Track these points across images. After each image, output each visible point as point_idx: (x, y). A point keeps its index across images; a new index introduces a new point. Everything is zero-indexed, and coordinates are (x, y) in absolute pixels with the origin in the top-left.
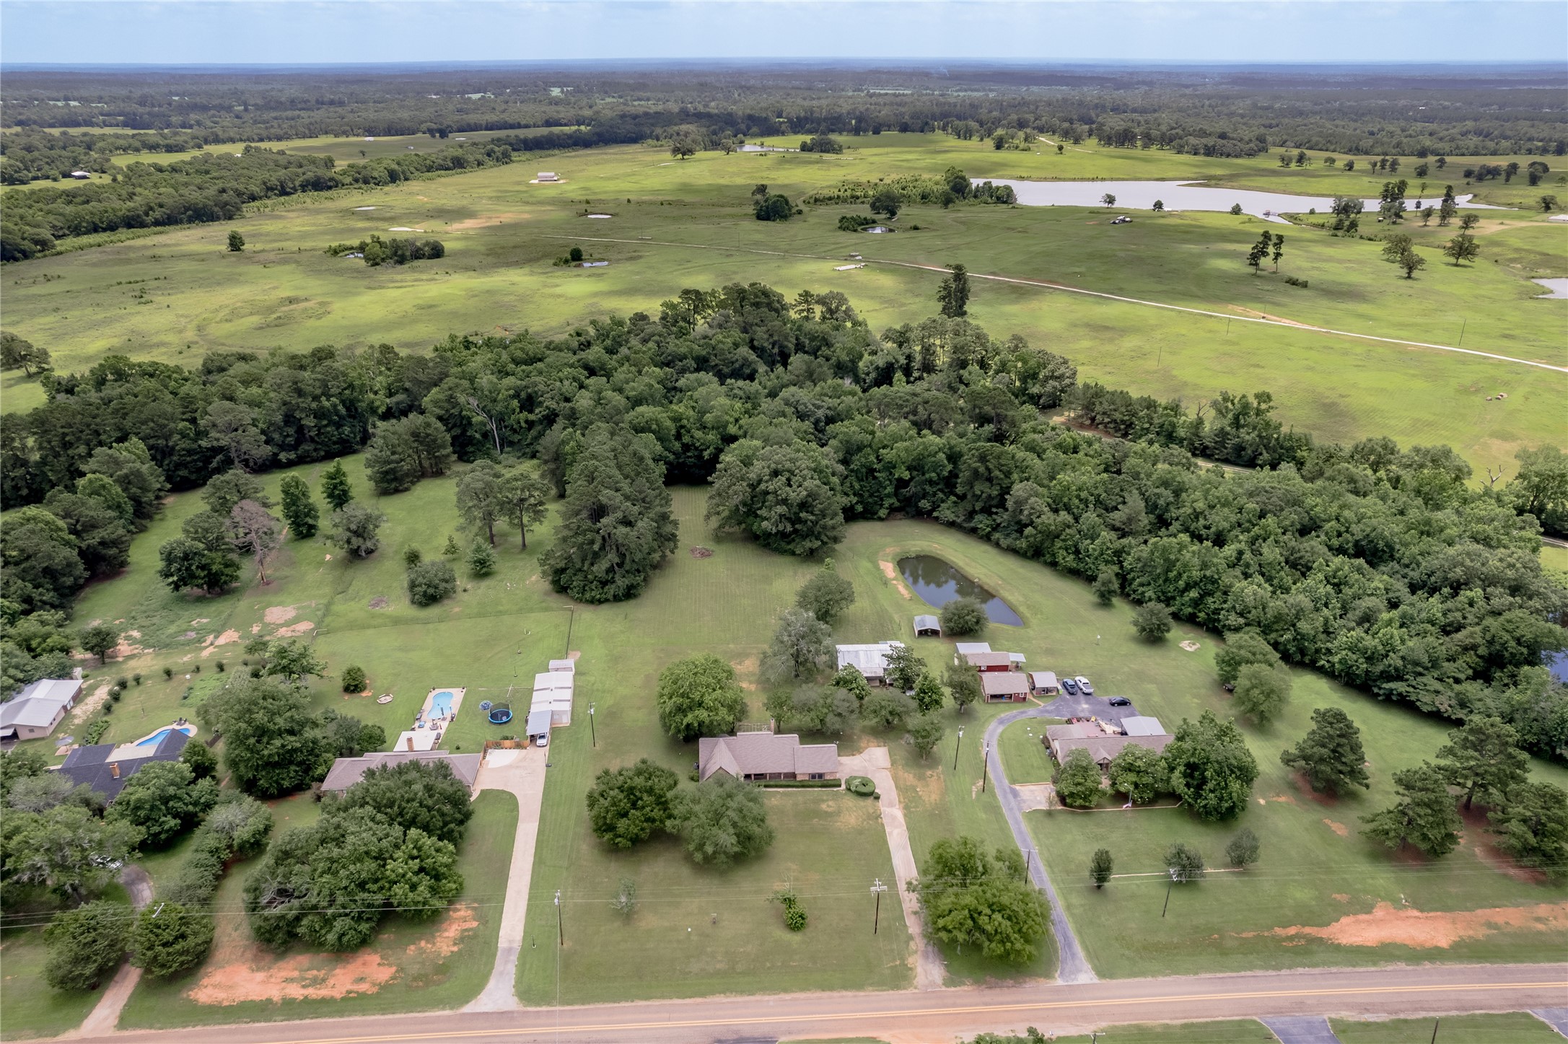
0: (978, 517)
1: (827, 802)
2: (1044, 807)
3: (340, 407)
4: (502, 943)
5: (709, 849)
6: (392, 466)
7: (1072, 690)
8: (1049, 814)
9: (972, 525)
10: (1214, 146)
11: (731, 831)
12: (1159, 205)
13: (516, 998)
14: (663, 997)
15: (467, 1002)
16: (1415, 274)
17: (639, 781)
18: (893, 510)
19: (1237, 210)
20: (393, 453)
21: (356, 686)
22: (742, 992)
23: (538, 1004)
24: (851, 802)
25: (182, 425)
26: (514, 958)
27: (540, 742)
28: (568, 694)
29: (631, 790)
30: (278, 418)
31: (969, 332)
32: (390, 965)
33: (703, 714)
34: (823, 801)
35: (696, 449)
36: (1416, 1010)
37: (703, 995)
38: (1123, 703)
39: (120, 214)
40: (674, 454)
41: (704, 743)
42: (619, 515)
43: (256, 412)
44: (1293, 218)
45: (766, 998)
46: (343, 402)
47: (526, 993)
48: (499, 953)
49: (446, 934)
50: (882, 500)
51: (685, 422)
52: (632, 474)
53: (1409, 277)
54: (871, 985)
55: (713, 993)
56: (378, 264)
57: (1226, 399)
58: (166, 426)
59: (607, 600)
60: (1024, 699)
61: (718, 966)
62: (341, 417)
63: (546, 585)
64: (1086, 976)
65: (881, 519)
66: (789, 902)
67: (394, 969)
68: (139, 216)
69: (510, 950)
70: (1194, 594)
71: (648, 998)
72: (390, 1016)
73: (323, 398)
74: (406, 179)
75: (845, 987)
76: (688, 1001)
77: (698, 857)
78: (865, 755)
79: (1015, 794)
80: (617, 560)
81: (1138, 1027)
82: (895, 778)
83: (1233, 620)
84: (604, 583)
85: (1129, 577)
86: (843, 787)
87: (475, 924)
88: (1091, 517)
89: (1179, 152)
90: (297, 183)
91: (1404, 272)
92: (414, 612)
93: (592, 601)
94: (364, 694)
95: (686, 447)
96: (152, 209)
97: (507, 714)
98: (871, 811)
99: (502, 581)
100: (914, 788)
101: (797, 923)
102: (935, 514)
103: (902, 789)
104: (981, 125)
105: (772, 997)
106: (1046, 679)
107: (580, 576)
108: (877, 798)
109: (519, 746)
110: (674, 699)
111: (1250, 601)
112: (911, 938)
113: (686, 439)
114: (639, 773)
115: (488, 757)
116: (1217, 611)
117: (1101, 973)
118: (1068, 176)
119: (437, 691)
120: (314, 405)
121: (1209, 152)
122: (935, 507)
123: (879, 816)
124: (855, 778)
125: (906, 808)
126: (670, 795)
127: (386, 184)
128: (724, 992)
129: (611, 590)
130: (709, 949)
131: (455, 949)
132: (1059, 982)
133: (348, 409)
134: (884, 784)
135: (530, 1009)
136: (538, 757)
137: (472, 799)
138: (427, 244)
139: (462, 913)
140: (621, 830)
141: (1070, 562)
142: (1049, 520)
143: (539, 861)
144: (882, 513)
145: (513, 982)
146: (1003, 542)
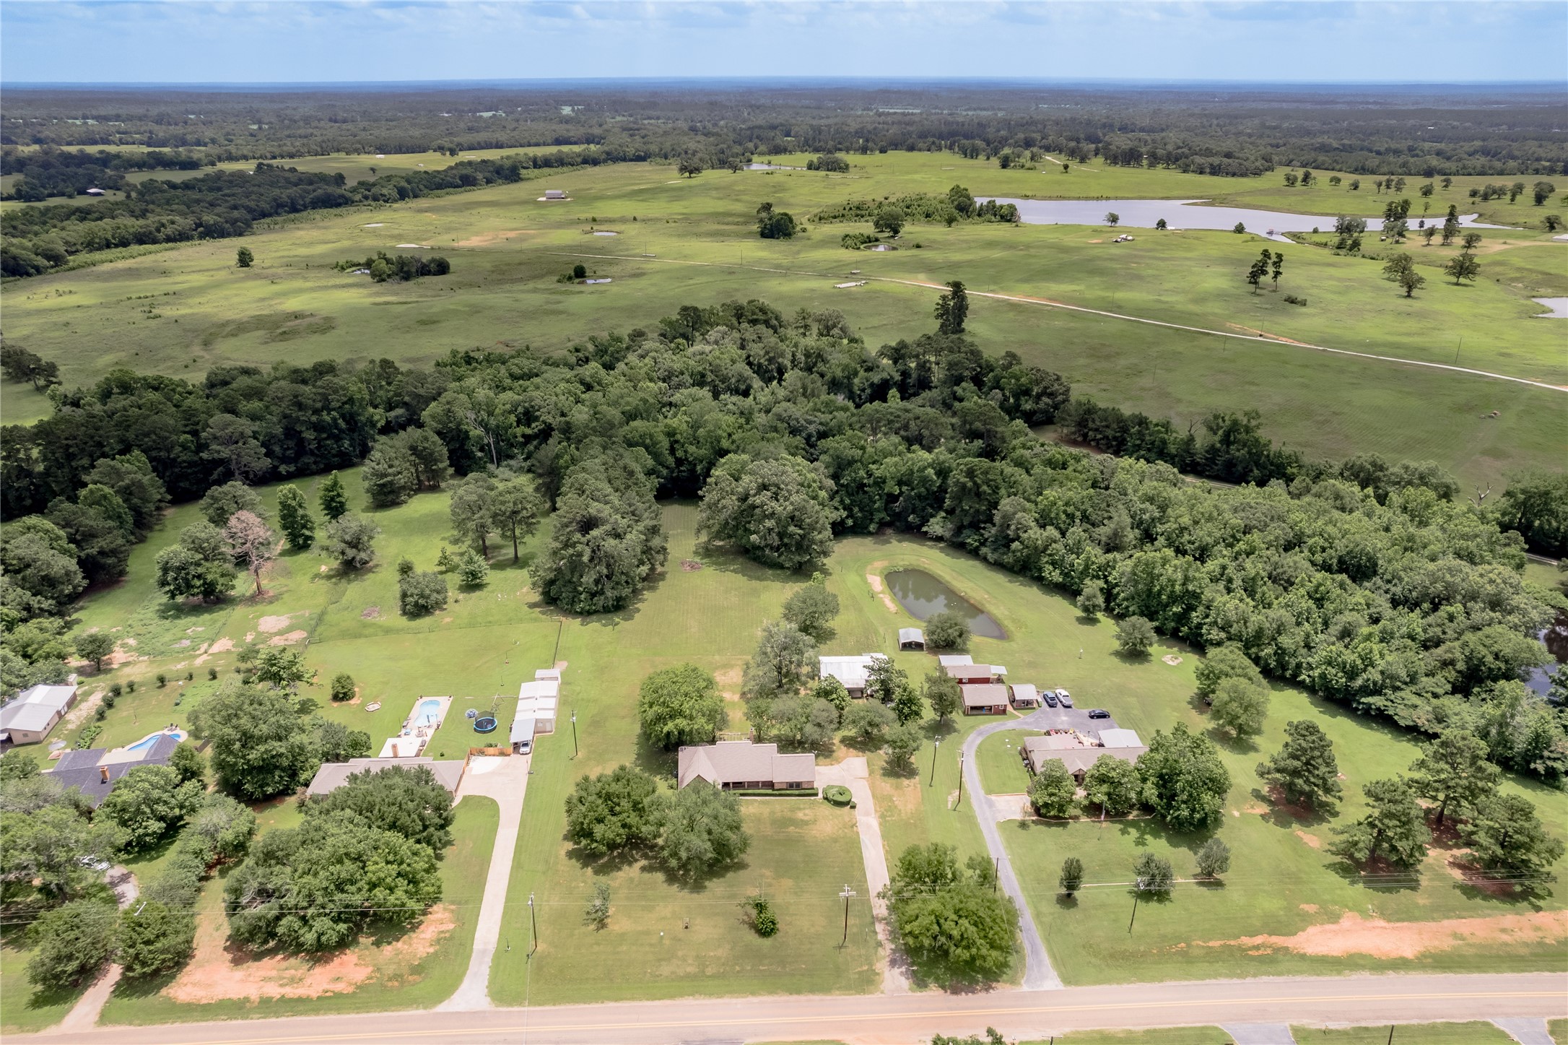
0: (966, 532)
1: (803, 809)
2: (1019, 817)
3: (340, 421)
4: (477, 945)
5: (684, 855)
6: (389, 479)
7: (1052, 702)
8: (1023, 825)
9: (960, 539)
10: (1220, 165)
11: (706, 836)
12: (1162, 224)
13: (488, 999)
14: (633, 999)
15: (440, 1001)
16: (1415, 293)
17: (614, 788)
18: (883, 525)
19: (1240, 229)
20: (391, 466)
21: (345, 694)
22: (711, 995)
23: (510, 1005)
24: (828, 809)
25: (183, 437)
26: (488, 960)
27: (523, 750)
28: (552, 703)
29: (608, 797)
30: (278, 430)
31: (963, 349)
32: (366, 966)
33: (682, 723)
34: (800, 809)
35: (690, 463)
36: (1378, 1018)
37: (672, 997)
38: (1103, 716)
39: (131, 230)
40: (667, 468)
41: (685, 754)
42: (608, 527)
43: (256, 426)
44: (1296, 237)
45: (734, 1001)
46: (343, 416)
47: (501, 993)
48: (474, 955)
49: (423, 936)
50: (872, 514)
51: (678, 437)
52: (622, 487)
53: (1409, 296)
54: (838, 988)
55: (682, 996)
56: (384, 280)
57: (1216, 417)
58: (167, 438)
59: (596, 612)
60: (1004, 712)
61: (689, 969)
62: (341, 431)
63: (536, 597)
64: (1051, 982)
65: (870, 534)
66: (760, 907)
67: (370, 969)
68: (151, 233)
69: (484, 951)
70: (1177, 609)
71: (617, 1000)
72: (365, 1015)
73: (325, 413)
74: (416, 196)
75: (812, 991)
76: (657, 1003)
77: (673, 863)
78: (844, 765)
79: (991, 805)
80: (605, 571)
81: (1100, 1032)
82: (873, 788)
83: (1215, 634)
84: (593, 595)
85: (1116, 591)
86: (821, 795)
87: (451, 926)
88: (1076, 531)
89: (1184, 172)
90: (308, 200)
91: (1404, 291)
92: (404, 622)
93: (581, 614)
94: (352, 702)
95: (679, 462)
96: (163, 225)
97: (492, 722)
98: (847, 819)
99: (493, 592)
100: (890, 798)
101: (766, 929)
102: (924, 529)
103: (880, 799)
104: (988, 145)
105: (740, 1000)
106: (1026, 691)
107: (569, 587)
108: (853, 807)
109: (502, 754)
110: (655, 708)
111: (1232, 616)
112: (880, 944)
113: (680, 454)
114: (617, 779)
115: (471, 764)
116: (1199, 626)
117: (1067, 980)
118: (1073, 194)
119: (424, 699)
120: (314, 418)
121: (1215, 171)
122: (925, 521)
123: (854, 825)
124: (832, 787)
125: (882, 816)
126: (646, 801)
127: (395, 201)
128: (692, 995)
129: (600, 601)
130: (680, 953)
131: (431, 950)
132: (1025, 988)
133: (347, 423)
134: (861, 793)
135: (501, 1009)
136: (521, 764)
137: (454, 805)
138: (433, 260)
139: (439, 916)
140: (598, 836)
141: (1056, 576)
142: (1036, 535)
143: (517, 865)
144: (872, 527)
145: (486, 983)
146: (991, 557)
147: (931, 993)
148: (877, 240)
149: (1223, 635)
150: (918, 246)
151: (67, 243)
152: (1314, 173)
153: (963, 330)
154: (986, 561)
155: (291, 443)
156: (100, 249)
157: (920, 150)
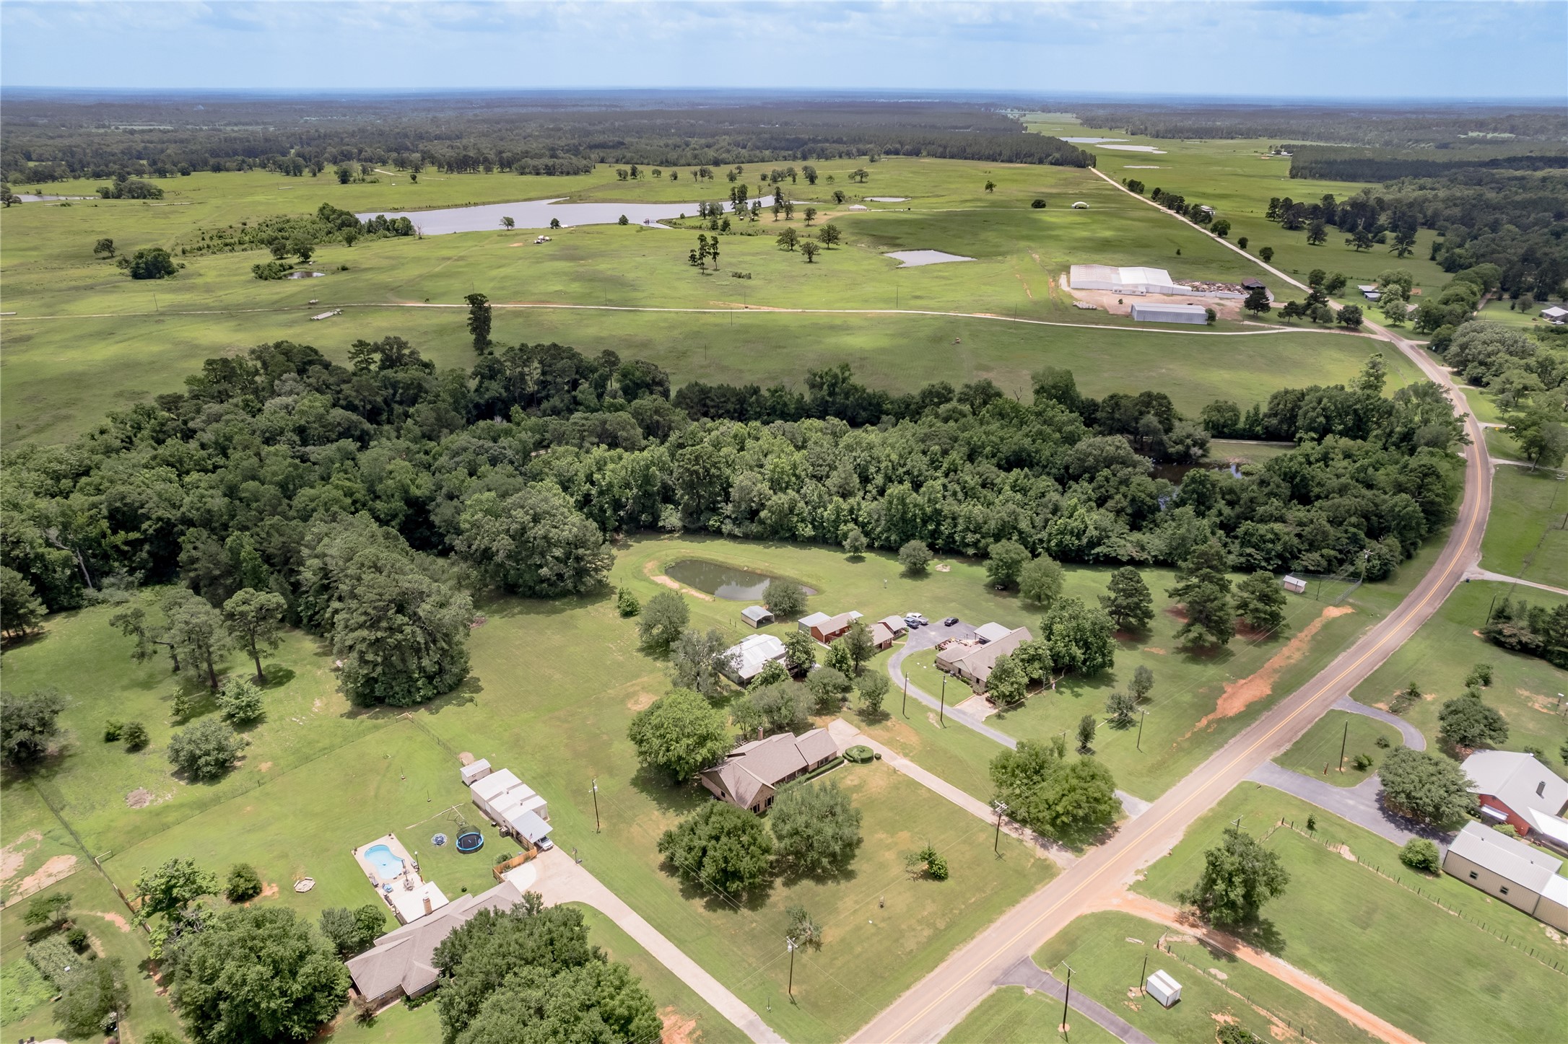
1: (846, 777)
2: (990, 712)
4: (740, 1023)
7: (913, 625)
8: (1001, 716)
9: (701, 525)
10: (554, 166)
12: (555, 223)
14: (916, 979)
16: (814, 258)
19: (624, 221)
22: (965, 940)
24: (861, 770)
26: (763, 1026)
27: (545, 845)
28: (527, 790)
34: (844, 778)
37: (942, 960)
38: (955, 622)
44: (669, 222)
45: (986, 934)
48: (746, 1032)
53: (811, 261)
54: (1036, 883)
55: (946, 954)
57: (815, 375)
60: (890, 644)
61: (925, 933)
64: (1144, 806)
66: (930, 859)
69: (749, 1024)
71: (908, 987)
76: (937, 970)
78: (832, 730)
79: (964, 712)
81: (1199, 818)
82: (874, 737)
86: (846, 761)
87: (692, 1022)
89: (522, 174)
91: (806, 257)
93: (426, 701)
94: (267, 893)
97: (478, 836)
98: (886, 769)
100: (893, 740)
101: (936, 874)
103: (889, 743)
108: (878, 758)
109: (529, 858)
112: (1020, 840)
115: (508, 882)
116: (951, 536)
117: (1150, 798)
118: (440, 204)
119: (361, 850)
121: (550, 171)
122: (657, 517)
123: (895, 771)
124: (847, 750)
125: (906, 755)
128: (952, 949)
130: (903, 926)
132: (1134, 817)
134: (870, 744)
136: (555, 856)
139: (672, 1021)
141: (809, 531)
143: (680, 943)
146: (737, 531)
147: (1090, 852)
150: (344, 269)
152: (639, 167)
153: (490, 343)
154: (732, 537)
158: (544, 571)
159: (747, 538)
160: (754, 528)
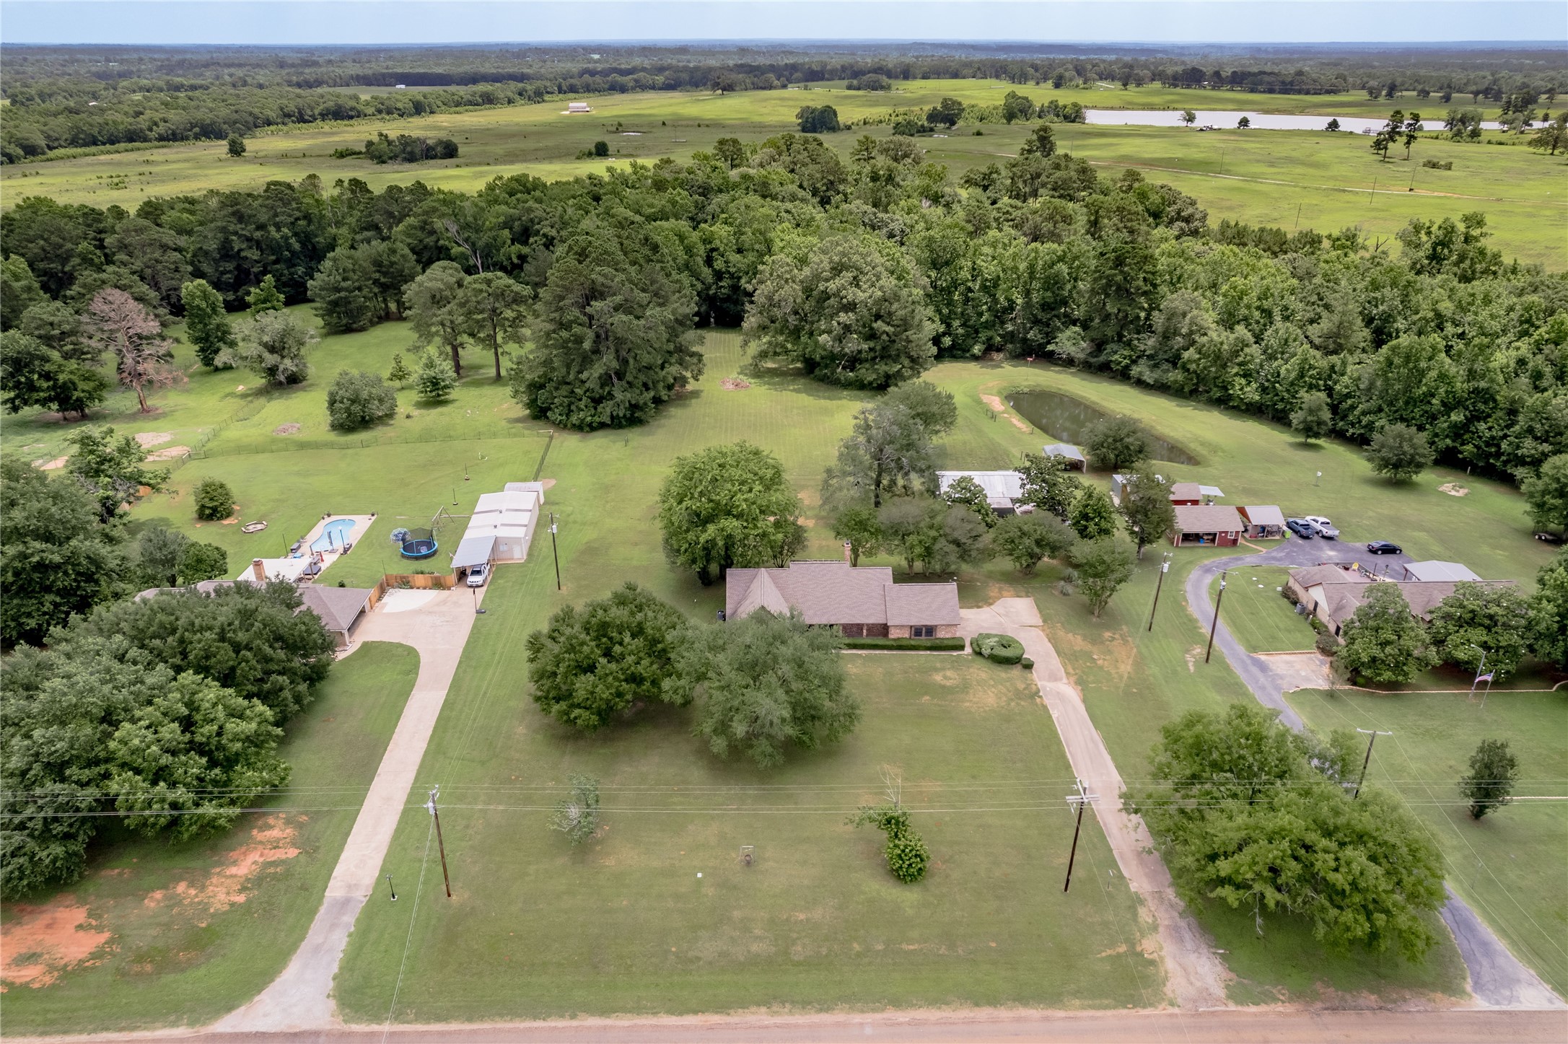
0: (1110, 347)
1: (943, 669)
2: (1324, 685)
3: (293, 241)
4: (335, 890)
5: (740, 729)
6: (343, 294)
7: (1304, 533)
8: (1331, 695)
9: (1102, 358)
11: (780, 693)
12: (1245, 122)
13: (332, 1004)
14: (638, 1010)
15: (229, 1009)
17: (619, 614)
18: (990, 348)
19: (1333, 127)
20: (345, 279)
21: (215, 510)
22: (804, 1004)
24: (982, 672)
25: (84, 246)
26: (349, 920)
27: (472, 579)
28: (525, 518)
29: (604, 627)
30: (212, 245)
31: (1071, 165)
32: (99, 929)
33: (732, 525)
34: (936, 670)
35: (732, 276)
37: (722, 1007)
38: (1389, 550)
39: (121, 127)
40: (703, 283)
41: (734, 577)
42: (618, 299)
43: (182, 241)
45: (857, 1018)
46: (296, 234)
47: (356, 993)
48: (322, 910)
49: (233, 870)
50: (977, 332)
51: (717, 243)
54: (1077, 994)
55: (743, 1004)
56: (384, 162)
57: (1417, 228)
59: (602, 426)
60: (1235, 542)
61: (755, 948)
62: (293, 253)
63: (519, 409)
65: (975, 358)
66: (894, 824)
67: (106, 935)
68: (141, 130)
69: (345, 903)
70: (1457, 417)
71: (605, 1011)
73: (272, 229)
74: (432, 112)
75: (1022, 998)
76: (690, 1020)
77: (719, 744)
78: (999, 606)
79: (1263, 668)
80: (615, 364)
82: (1053, 640)
83: (1529, 447)
84: (597, 401)
85: (1344, 406)
86: (968, 650)
87: (292, 853)
88: (1282, 328)
90: (316, 112)
92: (333, 437)
93: (580, 428)
94: (226, 522)
95: (719, 275)
96: (156, 124)
97: (429, 544)
98: (1021, 686)
99: (461, 408)
100: (1089, 656)
102: (1050, 348)
103: (1068, 657)
105: (869, 1017)
106: (1265, 514)
107: (564, 390)
108: (1028, 667)
109: (438, 584)
110: (687, 503)
112: (1137, 901)
113: (719, 264)
114: (621, 601)
115: (386, 599)
116: (1496, 440)
119: (333, 518)
120: (258, 234)
122: (1050, 337)
123: (1036, 694)
124: (988, 636)
125: (1079, 684)
126: (670, 637)
127: (411, 115)
129: (607, 409)
130: (737, 914)
131: (241, 899)
132: (1479, 1003)
133: (303, 244)
134: (1035, 645)
135: (355, 1027)
136: (464, 602)
137: (341, 656)
138: (440, 142)
139: (275, 833)
140: (580, 695)
141: (1252, 393)
142: (1217, 335)
143: (435, 749)
144: (977, 349)
145: (335, 969)
146: (1148, 378)
147: (1279, 1008)
148: (932, 130)
149: (1546, 447)
150: (979, 134)
151: (48, 137)
154: (1140, 383)
155: (230, 266)
156: (86, 145)
157: (964, 78)
158: (823, 338)
159: (1161, 388)
160: (1175, 376)
